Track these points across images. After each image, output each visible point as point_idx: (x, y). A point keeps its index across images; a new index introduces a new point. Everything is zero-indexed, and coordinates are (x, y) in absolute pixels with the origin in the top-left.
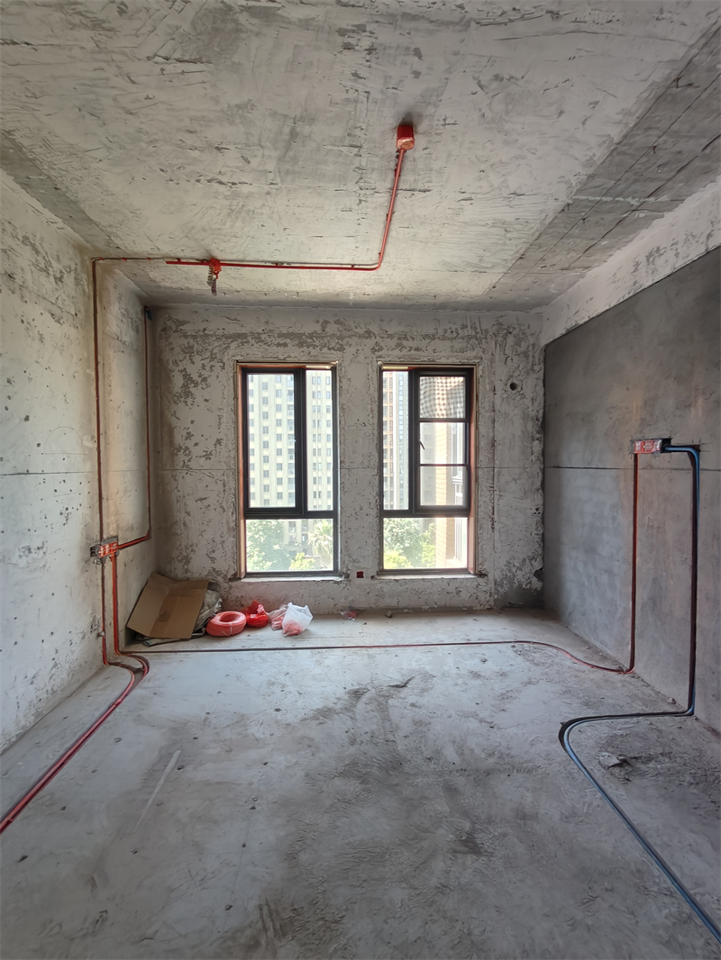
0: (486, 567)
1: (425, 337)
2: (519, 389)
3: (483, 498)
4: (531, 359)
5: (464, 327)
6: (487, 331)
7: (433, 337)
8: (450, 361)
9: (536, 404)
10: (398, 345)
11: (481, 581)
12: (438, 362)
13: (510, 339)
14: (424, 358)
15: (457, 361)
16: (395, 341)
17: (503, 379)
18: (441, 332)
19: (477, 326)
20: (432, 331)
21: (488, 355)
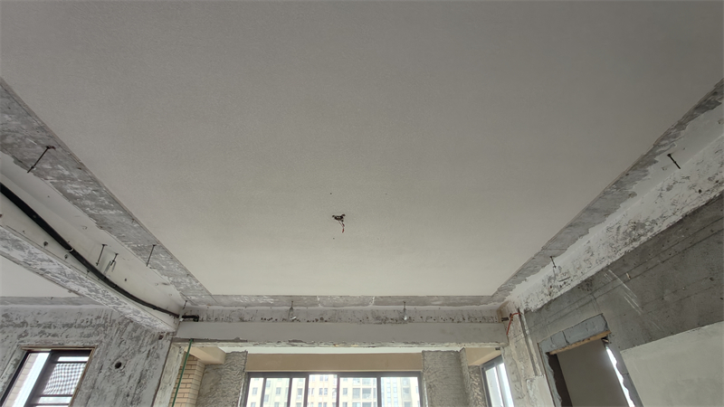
1: (64, 326)
2: (121, 368)
4: (140, 342)
5: (99, 317)
6: (114, 321)
7: (71, 326)
8: (75, 345)
9: (132, 381)
10: (42, 333)
12: (66, 345)
13: (130, 327)
14: (56, 342)
15: (80, 344)
16: (41, 329)
17: (112, 359)
18: (79, 322)
19: (109, 317)
20: (72, 321)
21: (108, 340)
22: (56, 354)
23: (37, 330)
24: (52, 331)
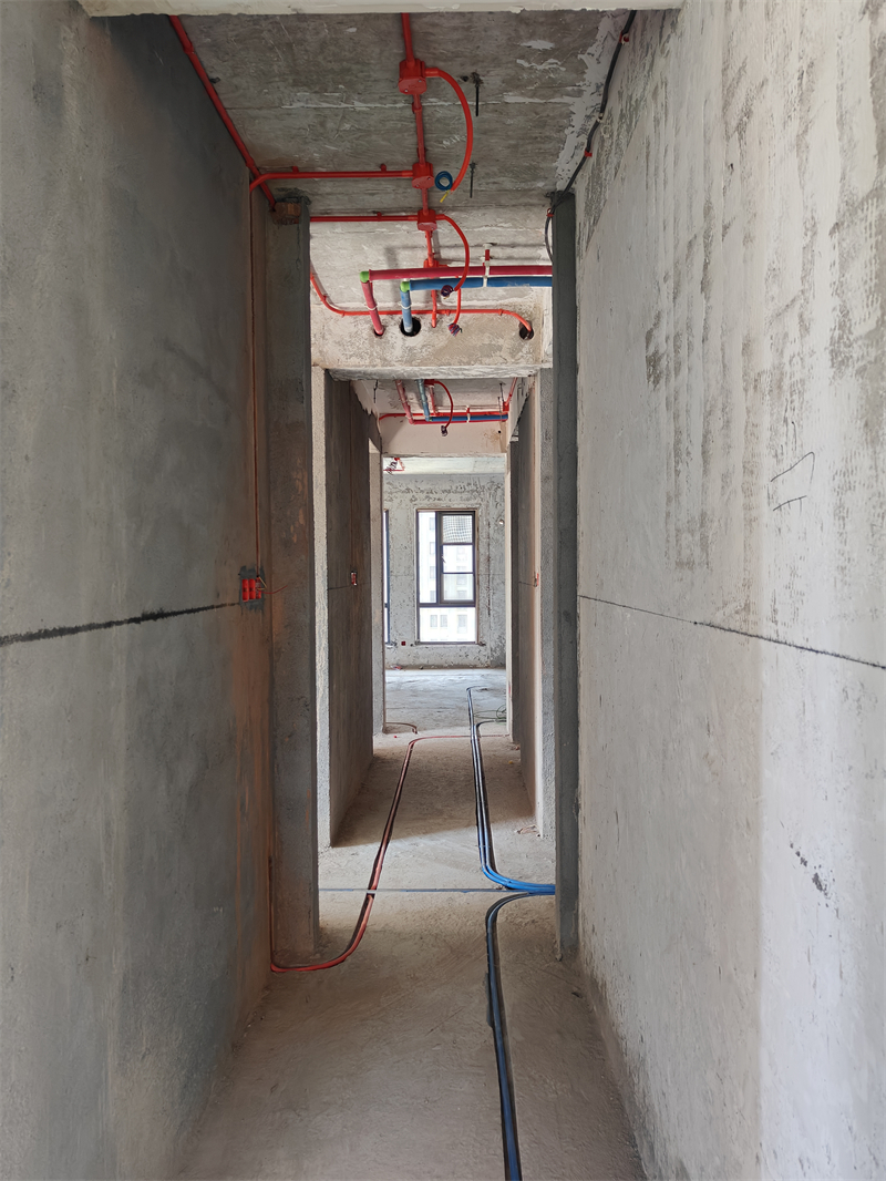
0: (485, 640)
1: (444, 491)
3: (483, 594)
5: (469, 484)
6: (484, 487)
7: (449, 492)
8: (460, 506)
10: (427, 497)
11: (481, 648)
12: (453, 507)
13: (500, 492)
14: (443, 505)
15: (464, 506)
16: (425, 494)
17: (495, 517)
18: (454, 488)
19: (478, 483)
20: (448, 488)
21: (485, 502)
22: (440, 515)
23: (423, 495)
24: (437, 496)
